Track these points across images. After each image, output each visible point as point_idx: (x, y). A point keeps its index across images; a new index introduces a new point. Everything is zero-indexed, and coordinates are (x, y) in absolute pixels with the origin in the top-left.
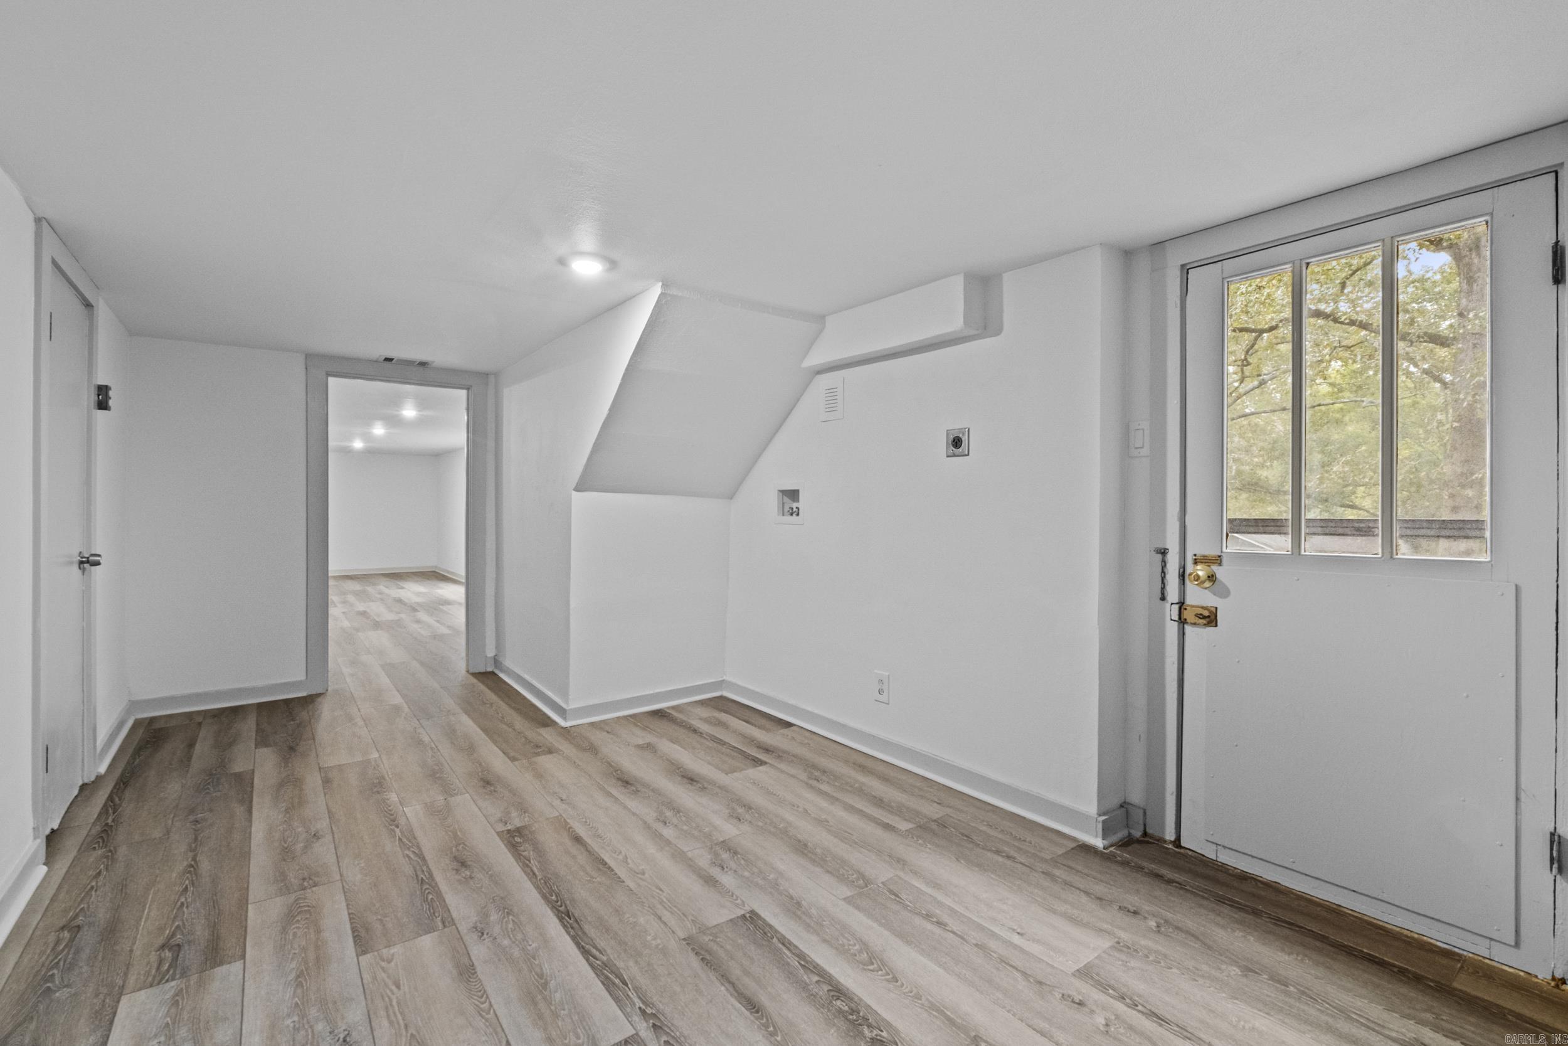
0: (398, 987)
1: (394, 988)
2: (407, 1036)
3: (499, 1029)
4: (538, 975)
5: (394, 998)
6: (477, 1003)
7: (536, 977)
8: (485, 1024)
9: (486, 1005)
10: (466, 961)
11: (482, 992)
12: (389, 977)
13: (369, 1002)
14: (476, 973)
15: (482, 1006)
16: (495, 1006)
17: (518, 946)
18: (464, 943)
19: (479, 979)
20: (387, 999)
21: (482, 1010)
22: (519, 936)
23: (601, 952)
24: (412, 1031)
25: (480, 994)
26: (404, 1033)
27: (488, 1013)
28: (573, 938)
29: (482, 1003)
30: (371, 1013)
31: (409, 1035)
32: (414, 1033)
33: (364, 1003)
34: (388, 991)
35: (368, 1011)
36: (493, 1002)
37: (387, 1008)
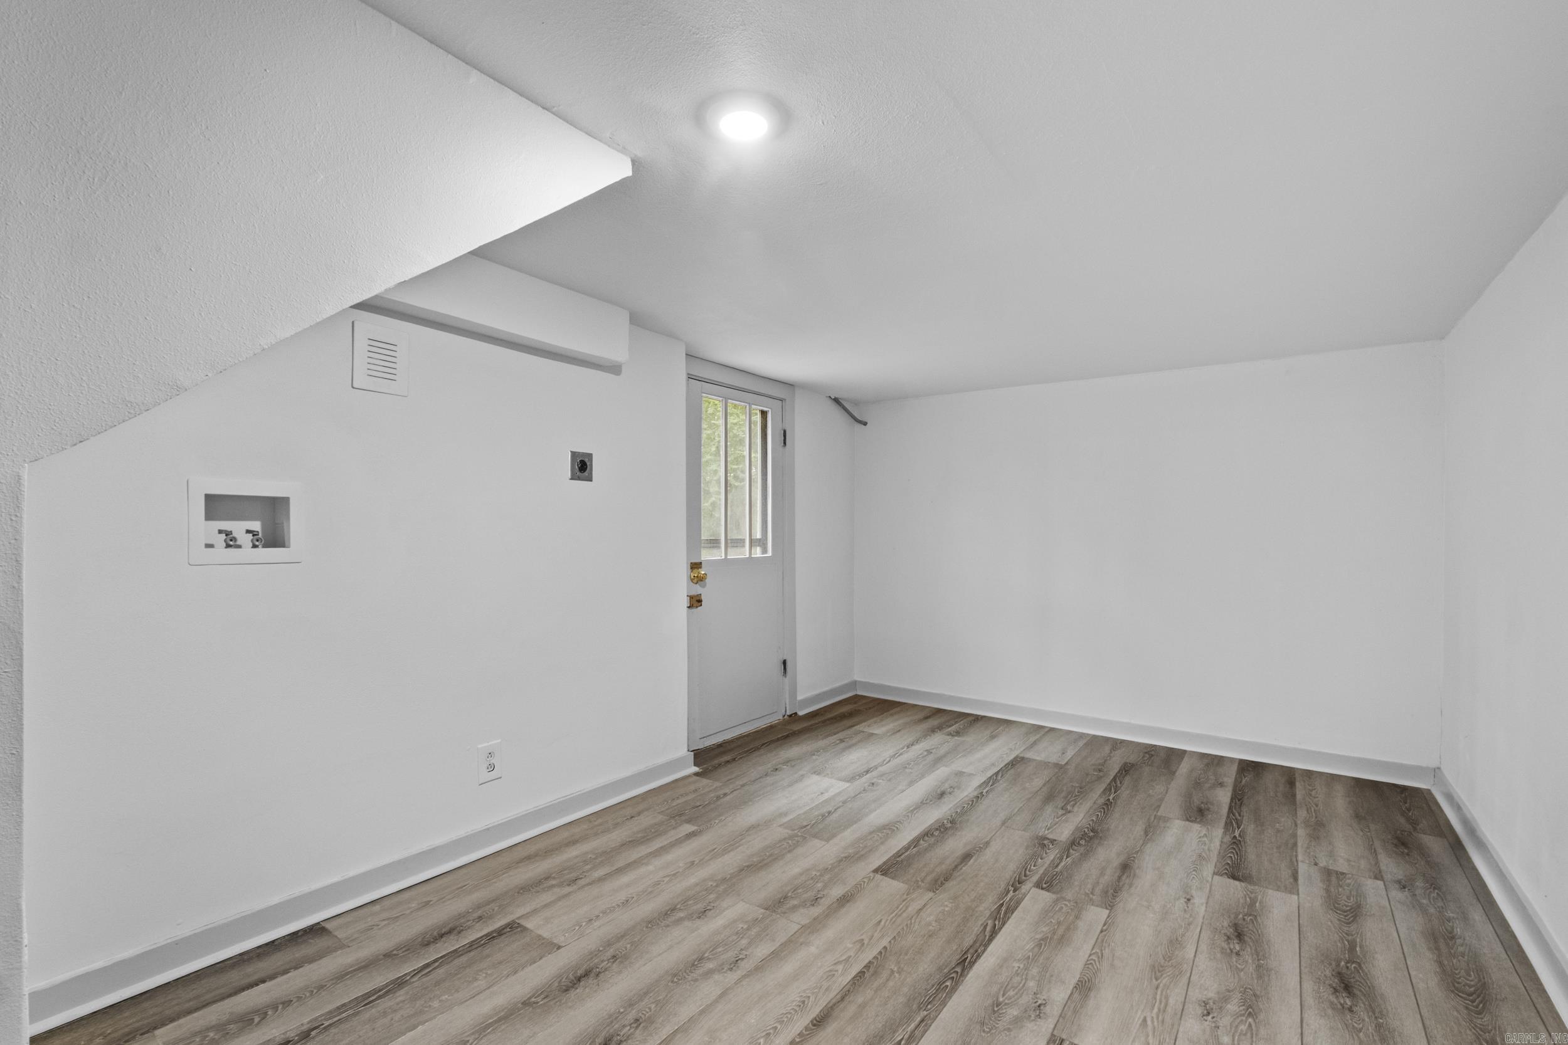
0: (1145, 1020)
1: (1149, 1022)
2: (1161, 982)
3: (1099, 940)
4: (1041, 947)
5: (1154, 1014)
6: (1097, 963)
7: (1043, 947)
8: (1105, 949)
9: (1093, 957)
10: (1076, 995)
11: (1087, 966)
12: (1148, 1036)
13: (1176, 1027)
14: (1079, 981)
15: (1096, 959)
16: (1089, 952)
17: (1027, 973)
18: (1063, 1010)
19: (1081, 975)
20: (1160, 1018)
21: (1099, 957)
22: (1017, 979)
23: (985, 927)
24: (1155, 982)
25: (1090, 966)
26: (1161, 985)
27: (1096, 953)
28: (986, 946)
29: (1094, 960)
30: (1179, 1016)
31: (1159, 981)
32: (1154, 980)
33: (1181, 1029)
34: (1156, 1023)
35: (1181, 1019)
36: (1087, 956)
37: (1164, 1011)
